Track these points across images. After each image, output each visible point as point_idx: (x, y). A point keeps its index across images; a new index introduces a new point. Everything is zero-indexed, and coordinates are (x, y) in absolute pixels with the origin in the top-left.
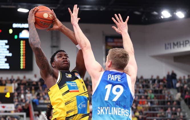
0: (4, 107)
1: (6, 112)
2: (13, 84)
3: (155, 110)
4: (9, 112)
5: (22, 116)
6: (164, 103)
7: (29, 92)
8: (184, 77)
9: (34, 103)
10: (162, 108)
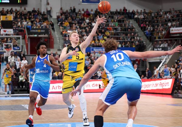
0: (5, 31)
1: (7, 35)
2: (12, 15)
3: (119, 35)
4: (9, 35)
5: (19, 38)
6: (125, 30)
7: (24, 20)
8: (141, 11)
9: (28, 29)
10: (124, 33)
